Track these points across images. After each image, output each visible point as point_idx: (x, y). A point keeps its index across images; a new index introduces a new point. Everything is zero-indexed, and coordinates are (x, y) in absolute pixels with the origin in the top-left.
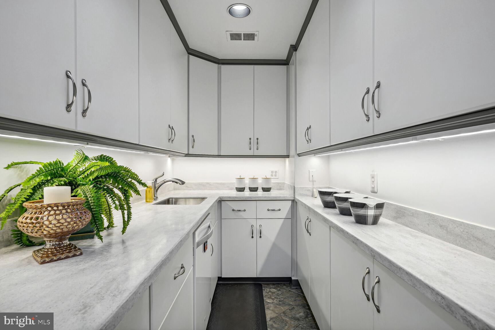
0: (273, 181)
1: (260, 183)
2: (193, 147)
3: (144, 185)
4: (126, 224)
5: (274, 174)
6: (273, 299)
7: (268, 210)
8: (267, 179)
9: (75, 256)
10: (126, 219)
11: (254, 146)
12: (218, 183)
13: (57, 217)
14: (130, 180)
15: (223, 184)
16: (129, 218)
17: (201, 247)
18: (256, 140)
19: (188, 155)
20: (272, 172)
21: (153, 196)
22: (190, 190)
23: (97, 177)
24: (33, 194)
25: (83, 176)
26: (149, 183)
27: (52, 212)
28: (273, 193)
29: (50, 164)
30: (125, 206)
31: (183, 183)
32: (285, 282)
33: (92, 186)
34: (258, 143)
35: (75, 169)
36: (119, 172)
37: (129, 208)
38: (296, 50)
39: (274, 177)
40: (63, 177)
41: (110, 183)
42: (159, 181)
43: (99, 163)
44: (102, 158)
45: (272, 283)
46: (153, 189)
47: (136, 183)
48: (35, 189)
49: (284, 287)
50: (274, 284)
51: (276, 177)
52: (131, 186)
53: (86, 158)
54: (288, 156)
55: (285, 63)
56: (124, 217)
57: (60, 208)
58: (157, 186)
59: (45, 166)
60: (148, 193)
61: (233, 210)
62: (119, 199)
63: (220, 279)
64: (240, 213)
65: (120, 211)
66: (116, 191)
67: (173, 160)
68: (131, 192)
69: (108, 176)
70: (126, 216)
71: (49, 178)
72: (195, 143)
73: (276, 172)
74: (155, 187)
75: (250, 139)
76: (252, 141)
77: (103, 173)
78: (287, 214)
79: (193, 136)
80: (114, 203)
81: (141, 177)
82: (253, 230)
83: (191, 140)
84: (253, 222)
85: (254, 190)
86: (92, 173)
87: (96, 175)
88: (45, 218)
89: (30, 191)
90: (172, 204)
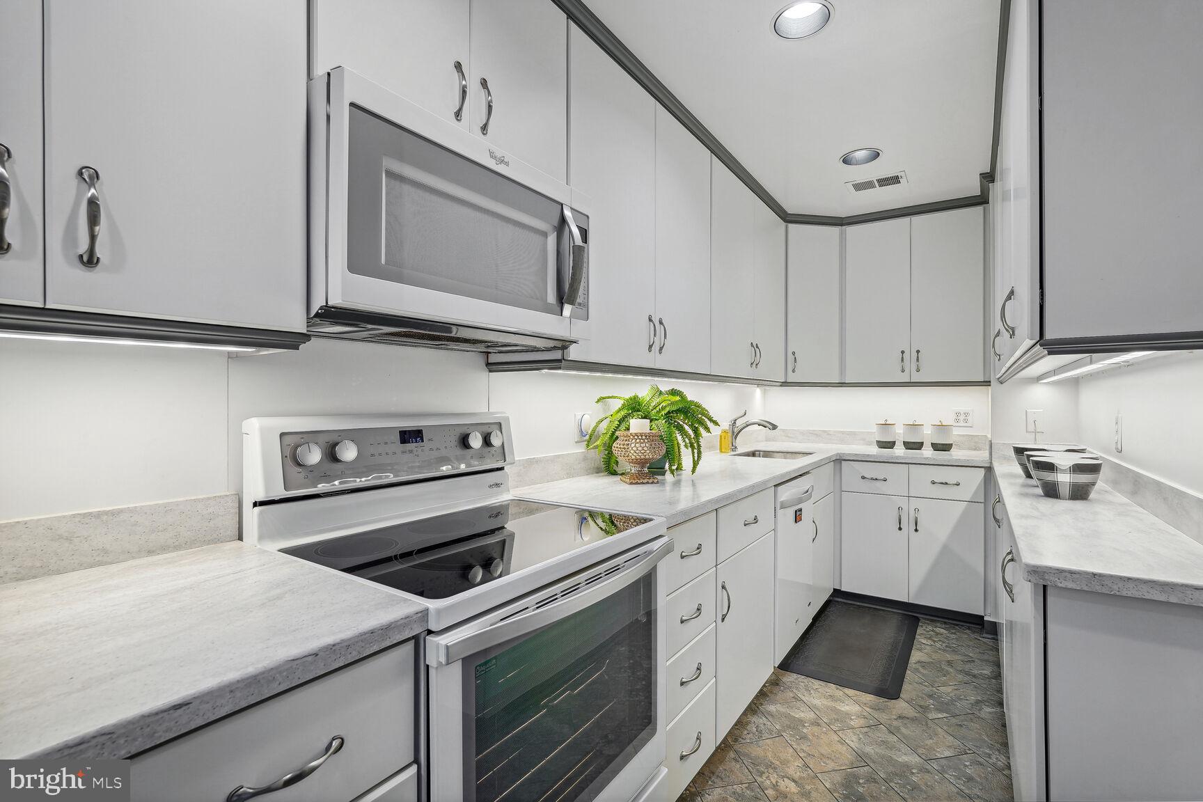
0: (956, 432)
1: (928, 435)
2: (794, 371)
3: (716, 423)
4: (695, 464)
5: (962, 418)
6: (934, 641)
7: (933, 483)
8: (941, 428)
9: (652, 483)
10: (696, 458)
11: (910, 365)
12: (843, 433)
13: (642, 445)
14: (700, 416)
15: (853, 434)
16: (699, 457)
17: (790, 513)
18: (914, 355)
19: (785, 384)
20: (958, 414)
21: (731, 445)
22: (793, 442)
23: (669, 412)
24: (619, 426)
25: (655, 411)
26: (725, 425)
27: (638, 441)
28: (956, 454)
29: (631, 399)
30: (695, 445)
31: (774, 427)
32: (972, 625)
33: (664, 421)
34: (918, 360)
35: (649, 402)
36: (689, 407)
37: (699, 446)
38: (993, 181)
39: (962, 424)
40: (640, 411)
41: (680, 419)
42: (740, 423)
43: (670, 397)
44: (674, 392)
45: (942, 620)
46: (730, 434)
47: (706, 420)
48: (621, 421)
49: (967, 631)
50: (945, 623)
51: (966, 424)
52: (702, 423)
53: (661, 393)
54: (987, 383)
55: (981, 200)
56: (693, 456)
57: (644, 437)
58: (736, 430)
59: (627, 401)
60: (723, 439)
61: (863, 478)
62: (688, 436)
63: (837, 592)
64: (878, 484)
65: (690, 449)
66: (686, 427)
67: (764, 393)
68: (702, 430)
69: (678, 411)
70: (696, 455)
71: (630, 412)
72: (797, 364)
73: (966, 414)
74: (733, 432)
75: (903, 352)
76: (906, 356)
77: (674, 408)
78: (976, 493)
79: (794, 353)
80: (684, 441)
81: (711, 414)
82: (900, 516)
83: (791, 359)
84: (903, 502)
85: (912, 446)
86: (663, 408)
87: (668, 409)
88: (633, 445)
89: (617, 423)
90: (760, 457)
